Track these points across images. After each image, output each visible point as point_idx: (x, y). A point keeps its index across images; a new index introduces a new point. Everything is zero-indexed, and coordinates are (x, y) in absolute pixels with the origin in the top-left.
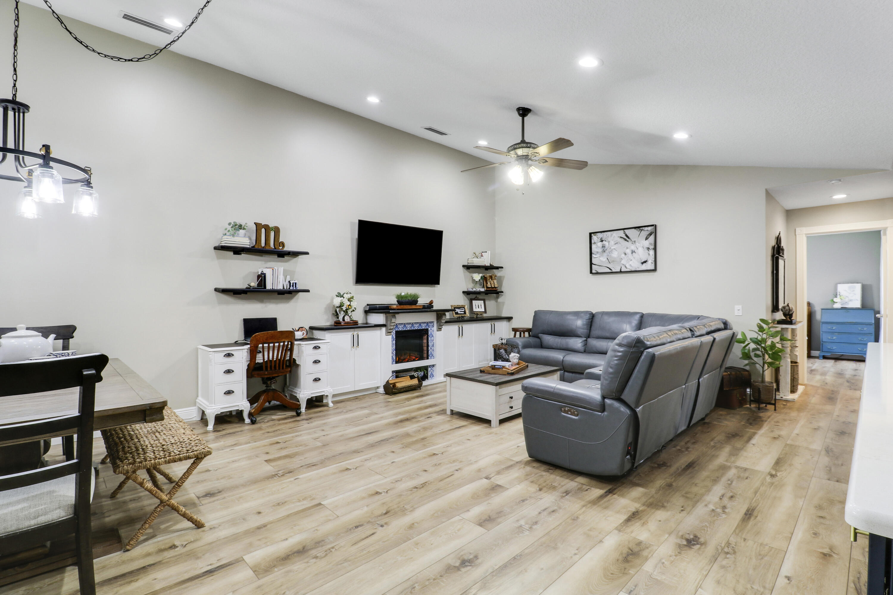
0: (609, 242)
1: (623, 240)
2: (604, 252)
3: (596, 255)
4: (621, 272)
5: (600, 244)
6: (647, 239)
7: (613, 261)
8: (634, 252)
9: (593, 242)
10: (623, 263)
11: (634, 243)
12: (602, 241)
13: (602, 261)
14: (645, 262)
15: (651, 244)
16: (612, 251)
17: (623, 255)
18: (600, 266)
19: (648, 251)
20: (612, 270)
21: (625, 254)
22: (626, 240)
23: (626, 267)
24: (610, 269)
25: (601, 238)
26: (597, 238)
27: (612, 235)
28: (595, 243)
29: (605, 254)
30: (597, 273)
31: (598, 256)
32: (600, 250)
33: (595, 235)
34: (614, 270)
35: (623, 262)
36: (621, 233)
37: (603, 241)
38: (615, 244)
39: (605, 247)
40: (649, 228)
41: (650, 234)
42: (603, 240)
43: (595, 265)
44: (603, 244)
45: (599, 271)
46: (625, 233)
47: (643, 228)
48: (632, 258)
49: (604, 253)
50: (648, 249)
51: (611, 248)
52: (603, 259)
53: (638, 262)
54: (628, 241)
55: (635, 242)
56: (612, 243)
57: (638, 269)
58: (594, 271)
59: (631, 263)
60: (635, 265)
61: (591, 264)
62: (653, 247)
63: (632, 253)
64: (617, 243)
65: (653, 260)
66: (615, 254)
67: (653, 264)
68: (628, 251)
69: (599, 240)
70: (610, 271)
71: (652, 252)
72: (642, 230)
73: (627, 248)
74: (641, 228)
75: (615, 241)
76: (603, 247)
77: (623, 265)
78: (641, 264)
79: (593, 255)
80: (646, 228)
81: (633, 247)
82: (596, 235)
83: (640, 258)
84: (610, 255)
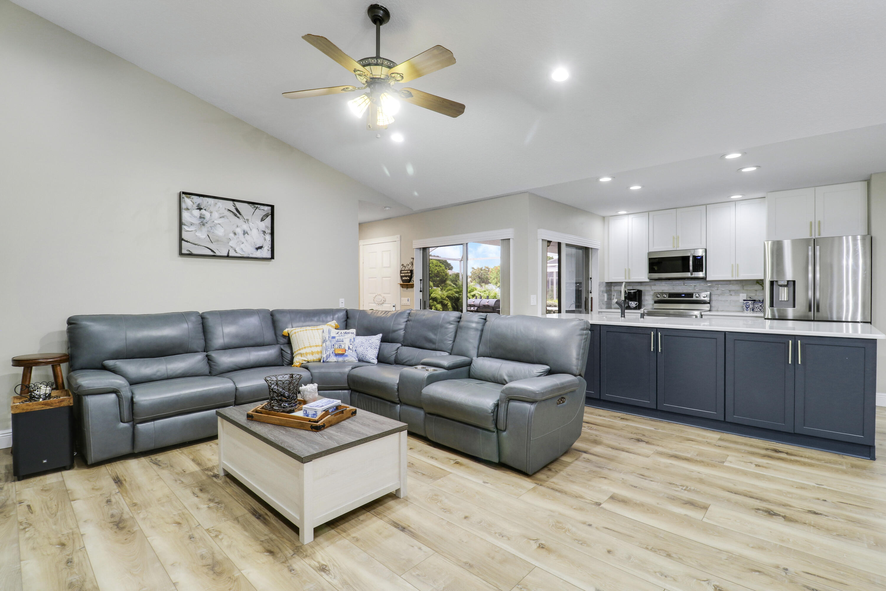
0: (211, 212)
1: (231, 214)
2: (204, 225)
3: (189, 227)
4: (228, 257)
5: (197, 213)
6: (262, 220)
7: (217, 241)
8: (247, 233)
9: (184, 206)
10: (232, 246)
11: (246, 222)
12: (200, 209)
13: (199, 238)
14: (260, 248)
15: (267, 227)
16: (215, 225)
17: (232, 235)
18: (195, 244)
19: (264, 235)
20: (215, 253)
21: (235, 234)
22: (236, 215)
23: (235, 251)
24: (212, 251)
25: (199, 204)
26: (191, 203)
27: (216, 204)
28: (187, 209)
29: (205, 229)
30: (191, 255)
31: (192, 228)
32: (197, 221)
33: (187, 197)
34: (218, 253)
35: (231, 243)
36: (230, 205)
37: (202, 209)
38: (221, 218)
39: (204, 218)
40: (266, 208)
41: (267, 216)
42: (202, 207)
43: (187, 241)
44: (201, 214)
45: (195, 252)
46: (235, 206)
47: (259, 206)
48: (243, 240)
49: (203, 227)
50: (264, 232)
51: (214, 222)
52: (202, 235)
53: (252, 247)
54: (238, 217)
55: (248, 220)
56: (216, 215)
57: (251, 256)
58: (184, 251)
59: (242, 246)
60: (248, 250)
61: (181, 239)
62: (269, 231)
63: (244, 234)
64: (223, 217)
65: (270, 246)
66: (220, 232)
67: (270, 252)
68: (239, 231)
69: (195, 206)
70: (212, 254)
71: (268, 237)
72: (257, 207)
73: (237, 226)
74: (257, 206)
75: (220, 214)
76: (200, 217)
77: (232, 247)
78: (255, 250)
79: (183, 227)
80: (262, 207)
81: (245, 227)
82: (189, 198)
83: (254, 243)
84: (212, 231)
